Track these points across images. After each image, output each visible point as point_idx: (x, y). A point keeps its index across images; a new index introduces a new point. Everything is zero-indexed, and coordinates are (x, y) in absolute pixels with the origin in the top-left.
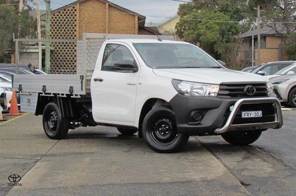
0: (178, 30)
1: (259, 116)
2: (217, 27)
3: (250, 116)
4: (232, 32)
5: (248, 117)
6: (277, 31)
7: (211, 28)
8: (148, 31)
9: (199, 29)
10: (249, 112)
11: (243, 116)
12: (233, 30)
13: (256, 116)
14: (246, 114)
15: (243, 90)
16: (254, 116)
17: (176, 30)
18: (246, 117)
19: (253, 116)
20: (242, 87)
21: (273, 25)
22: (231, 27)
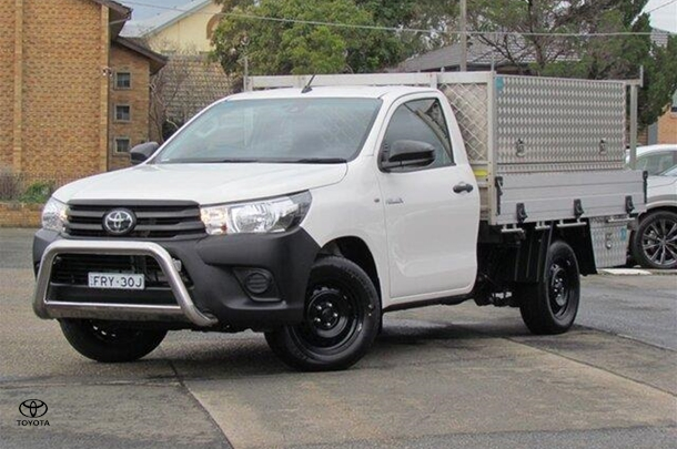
0: (219, 47)
1: (135, 287)
2: (341, 43)
3: (108, 286)
4: (382, 58)
5: (104, 286)
6: (509, 57)
7: (322, 43)
8: (129, 50)
9: (285, 46)
10: (107, 276)
11: (91, 284)
12: (383, 51)
13: (127, 287)
14: (99, 280)
15: (100, 221)
16: (119, 286)
17: (215, 47)
18: (98, 285)
19: (116, 285)
20: (100, 214)
21: (501, 42)
22: (378, 43)
